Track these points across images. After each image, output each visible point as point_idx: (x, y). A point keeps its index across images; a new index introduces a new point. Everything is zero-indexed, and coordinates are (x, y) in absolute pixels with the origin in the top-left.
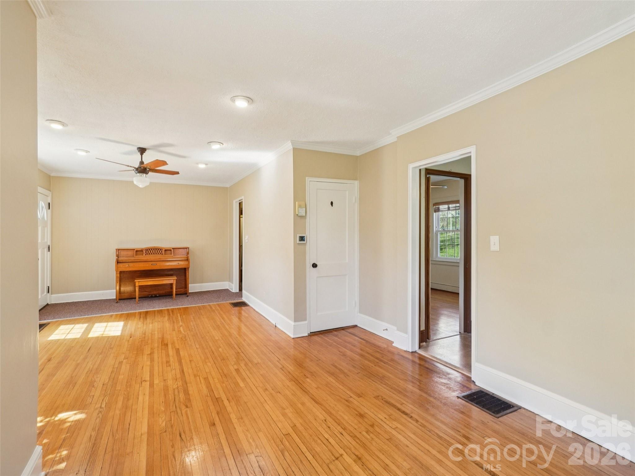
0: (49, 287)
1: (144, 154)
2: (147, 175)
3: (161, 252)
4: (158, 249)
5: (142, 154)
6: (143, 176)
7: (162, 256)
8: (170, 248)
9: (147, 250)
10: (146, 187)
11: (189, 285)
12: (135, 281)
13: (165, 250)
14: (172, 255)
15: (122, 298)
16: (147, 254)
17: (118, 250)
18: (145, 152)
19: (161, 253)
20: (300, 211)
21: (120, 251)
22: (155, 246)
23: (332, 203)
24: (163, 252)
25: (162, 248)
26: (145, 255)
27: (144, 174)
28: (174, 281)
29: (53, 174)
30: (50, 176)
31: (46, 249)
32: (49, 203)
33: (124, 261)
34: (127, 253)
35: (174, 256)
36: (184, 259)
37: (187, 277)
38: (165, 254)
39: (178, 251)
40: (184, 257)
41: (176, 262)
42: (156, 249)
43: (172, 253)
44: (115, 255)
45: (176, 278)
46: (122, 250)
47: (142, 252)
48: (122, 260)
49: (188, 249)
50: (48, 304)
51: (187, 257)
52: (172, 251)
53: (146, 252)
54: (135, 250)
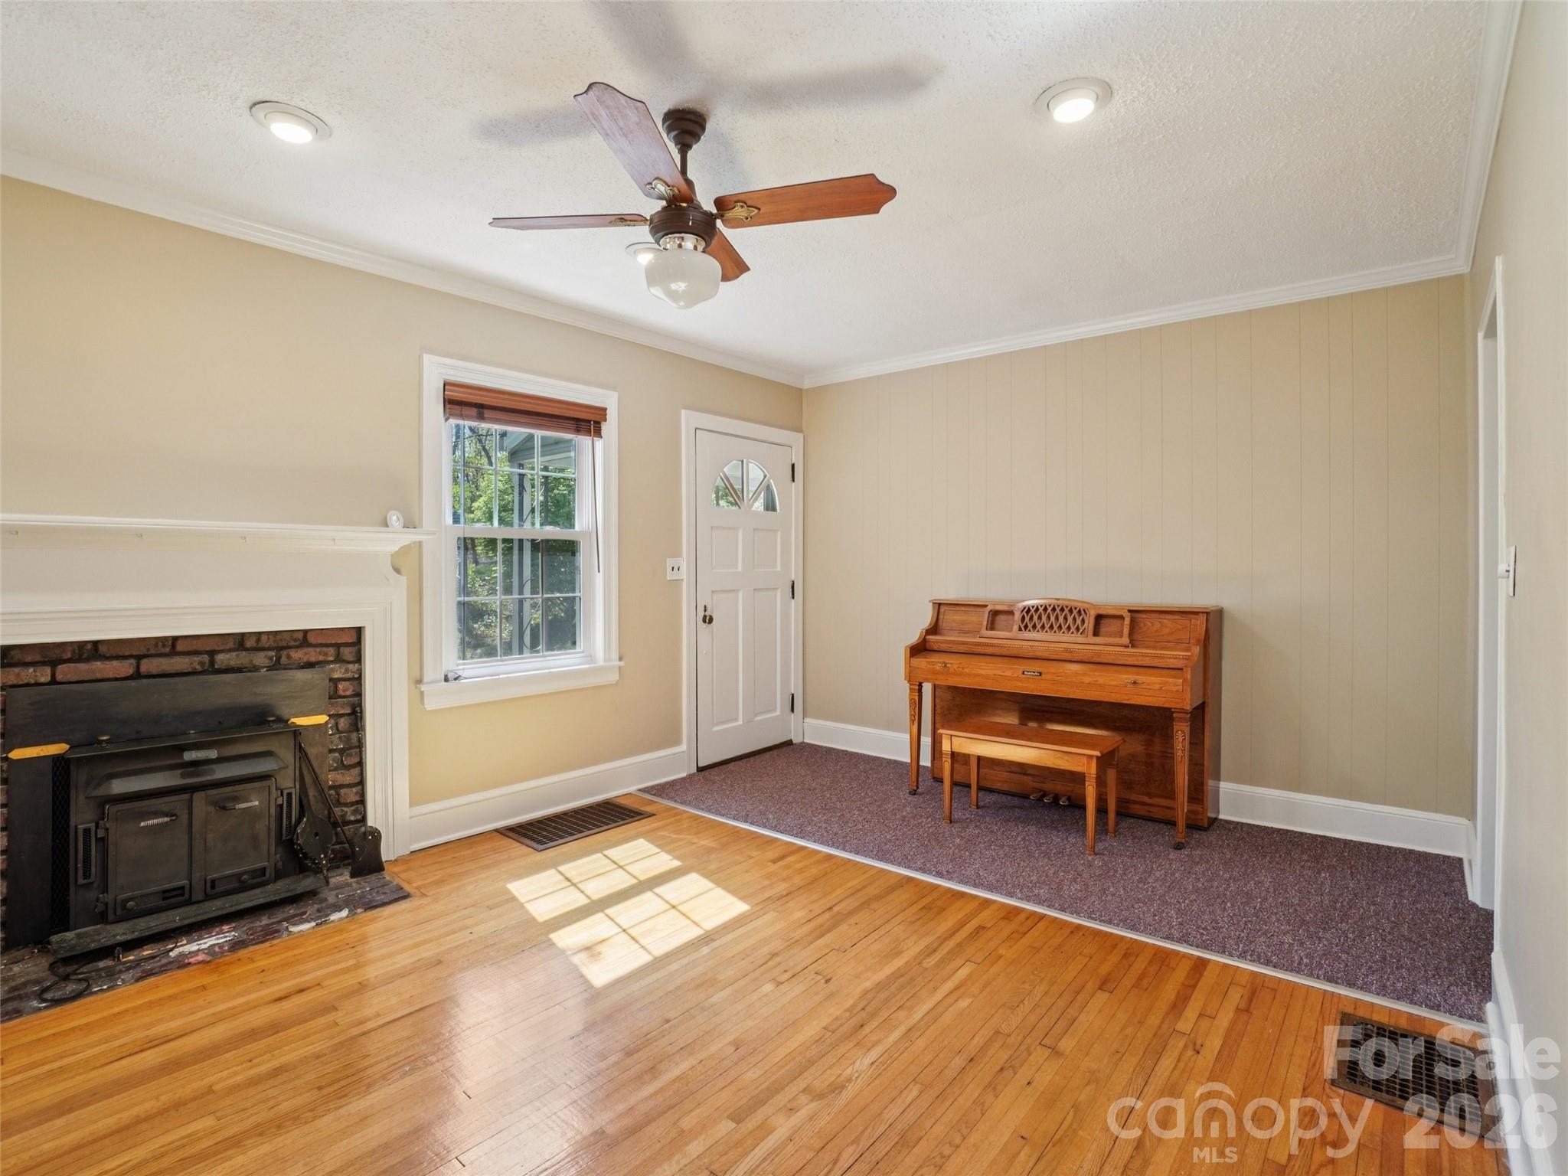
0: (794, 696)
3: (1079, 622)
4: (1071, 611)
5: (684, 148)
7: (1084, 639)
8: (1122, 608)
9: (1029, 610)
11: (1224, 786)
13: (1099, 618)
14: (1125, 640)
16: (1026, 627)
17: (938, 606)
19: (1077, 629)
21: (947, 608)
24: (1090, 624)
25: (1086, 606)
26: (1020, 629)
28: (1089, 766)
30: (801, 390)
32: (793, 466)
33: (944, 647)
34: (965, 617)
35: (1133, 644)
36: (1172, 663)
37: (1180, 753)
38: (1096, 633)
39: (1157, 626)
40: (1174, 656)
41: (1127, 677)
42: (1062, 610)
43: (1126, 631)
44: (926, 620)
45: (1098, 754)
46: (952, 608)
47: (1010, 617)
48: (937, 642)
49: (1203, 618)
50: (789, 743)
51: (1187, 658)
52: (1127, 621)
53: (1023, 619)
54: (989, 608)
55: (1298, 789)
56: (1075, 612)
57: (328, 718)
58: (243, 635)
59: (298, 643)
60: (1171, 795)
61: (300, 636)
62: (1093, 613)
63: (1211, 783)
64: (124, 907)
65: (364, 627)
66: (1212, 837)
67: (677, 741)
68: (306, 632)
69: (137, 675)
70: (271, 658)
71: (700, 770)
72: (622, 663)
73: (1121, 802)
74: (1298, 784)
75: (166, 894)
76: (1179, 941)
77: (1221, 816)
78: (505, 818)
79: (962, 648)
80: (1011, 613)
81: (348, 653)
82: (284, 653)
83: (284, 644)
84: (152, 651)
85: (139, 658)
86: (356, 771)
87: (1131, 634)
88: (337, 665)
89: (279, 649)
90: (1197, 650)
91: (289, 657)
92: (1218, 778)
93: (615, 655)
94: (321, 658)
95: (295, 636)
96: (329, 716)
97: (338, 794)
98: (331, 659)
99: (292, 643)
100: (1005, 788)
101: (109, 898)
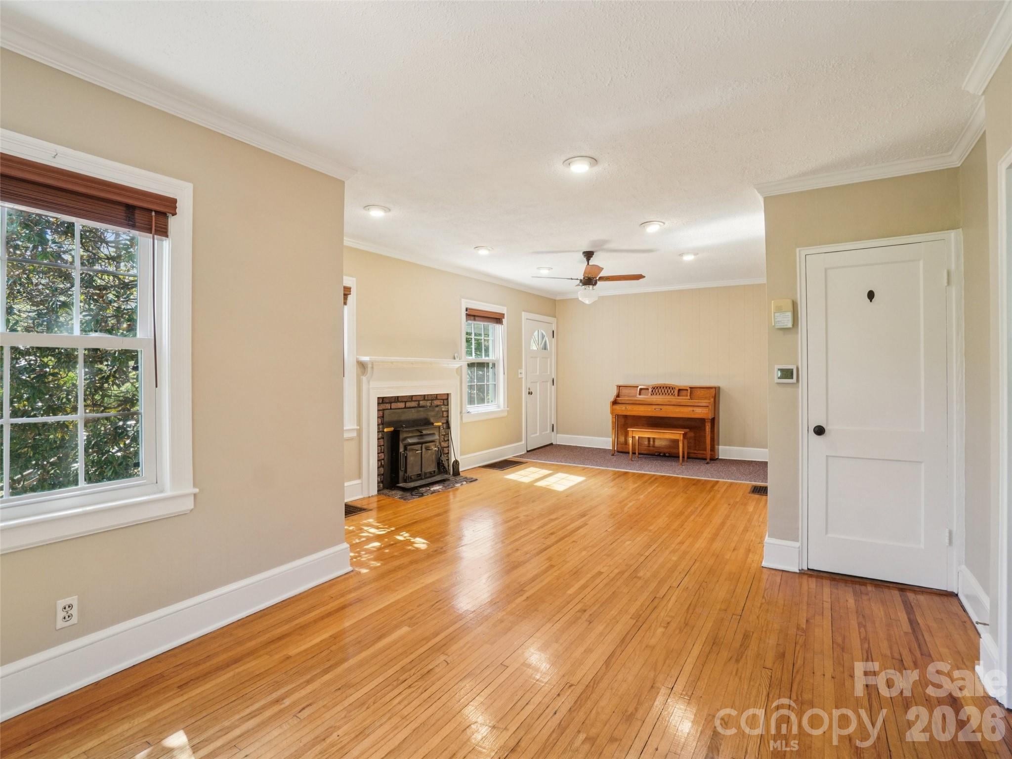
0: (553, 425)
1: (591, 258)
2: (595, 287)
3: (672, 392)
4: (669, 388)
5: (588, 260)
6: (589, 289)
7: (674, 398)
8: (687, 387)
9: (654, 388)
10: (594, 303)
11: (721, 448)
12: (628, 429)
13: (679, 390)
14: (689, 397)
15: (621, 451)
16: (653, 394)
17: (619, 387)
18: (592, 257)
19: (672, 394)
20: (780, 319)
21: (622, 388)
22: (666, 383)
23: (871, 295)
24: (676, 392)
25: (674, 386)
26: (651, 394)
27: (591, 286)
28: (680, 437)
29: (558, 298)
30: (555, 300)
31: (550, 383)
32: (553, 332)
33: (623, 402)
34: (630, 391)
35: (691, 398)
36: (704, 404)
37: (708, 433)
38: (678, 396)
39: (699, 393)
40: (704, 403)
41: (691, 409)
42: (666, 388)
43: (689, 394)
44: (615, 393)
45: (683, 432)
46: (624, 388)
47: (647, 391)
48: (621, 400)
49: (714, 389)
50: (552, 444)
51: (709, 403)
52: (689, 391)
53: (652, 391)
54: (640, 387)
55: (744, 446)
56: (671, 388)
58: (425, 395)
59: (435, 398)
60: (705, 450)
61: (435, 396)
62: (677, 389)
63: (716, 447)
64: (411, 478)
65: (450, 394)
66: (717, 462)
67: (521, 440)
68: (437, 395)
69: (405, 408)
70: (430, 403)
71: (528, 451)
72: (508, 409)
73: (688, 453)
74: (743, 445)
75: (418, 475)
76: (712, 478)
77: (720, 458)
78: (488, 461)
79: (631, 402)
80: (648, 389)
81: (445, 401)
82: (433, 402)
85: (405, 402)
86: (447, 442)
87: (690, 396)
88: (444, 406)
89: (432, 400)
90: (712, 400)
92: (719, 445)
93: (506, 406)
94: (441, 404)
96: (442, 423)
100: (645, 452)
101: (407, 475)
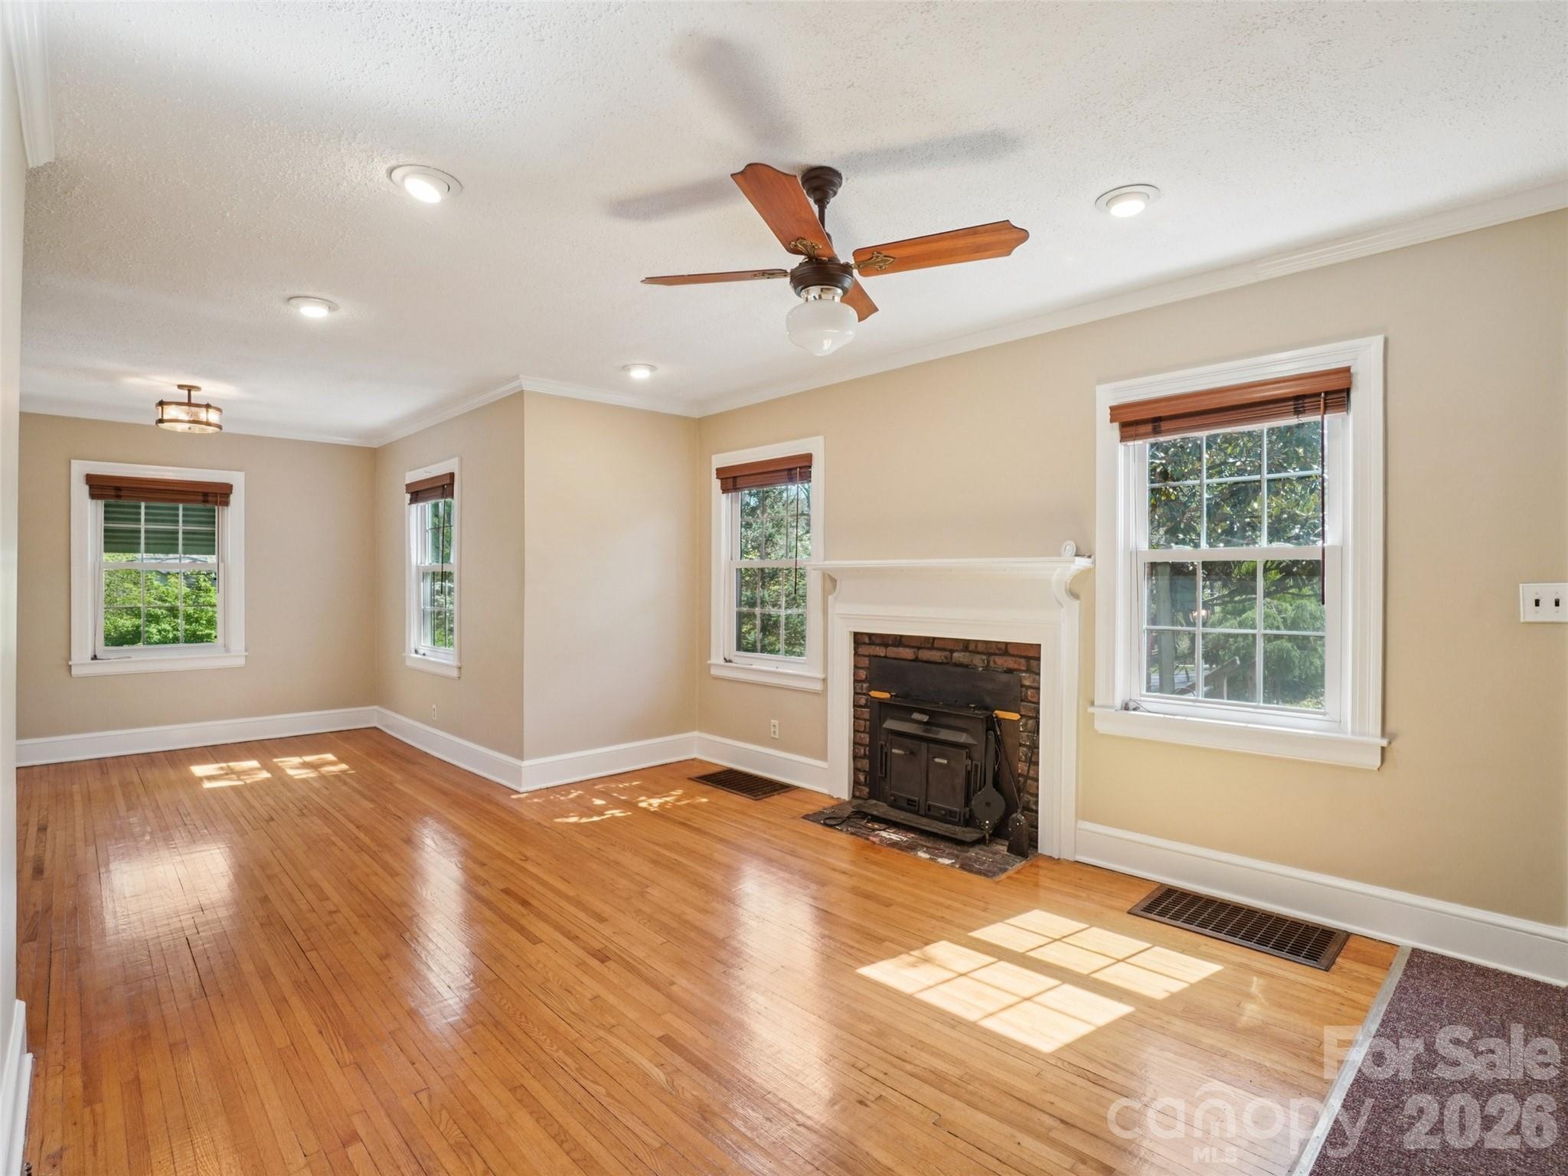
57: (1019, 717)
58: (969, 640)
59: (1000, 652)
61: (1003, 647)
64: (896, 800)
65: (1041, 644)
68: (1007, 644)
69: (916, 660)
70: (983, 661)
75: (910, 802)
81: (1032, 665)
82: (992, 658)
83: (992, 651)
84: (923, 646)
85: (918, 648)
88: (1028, 675)
89: (990, 654)
91: (995, 662)
93: (1374, 728)
94: (1016, 666)
95: (999, 646)
96: (1021, 715)
97: (1025, 782)
98: (1024, 668)
99: (997, 652)
101: (888, 790)
